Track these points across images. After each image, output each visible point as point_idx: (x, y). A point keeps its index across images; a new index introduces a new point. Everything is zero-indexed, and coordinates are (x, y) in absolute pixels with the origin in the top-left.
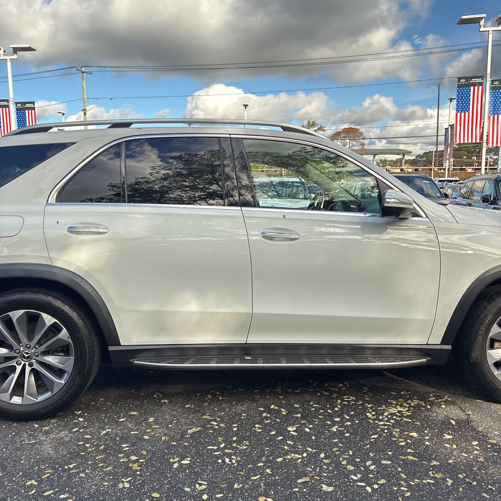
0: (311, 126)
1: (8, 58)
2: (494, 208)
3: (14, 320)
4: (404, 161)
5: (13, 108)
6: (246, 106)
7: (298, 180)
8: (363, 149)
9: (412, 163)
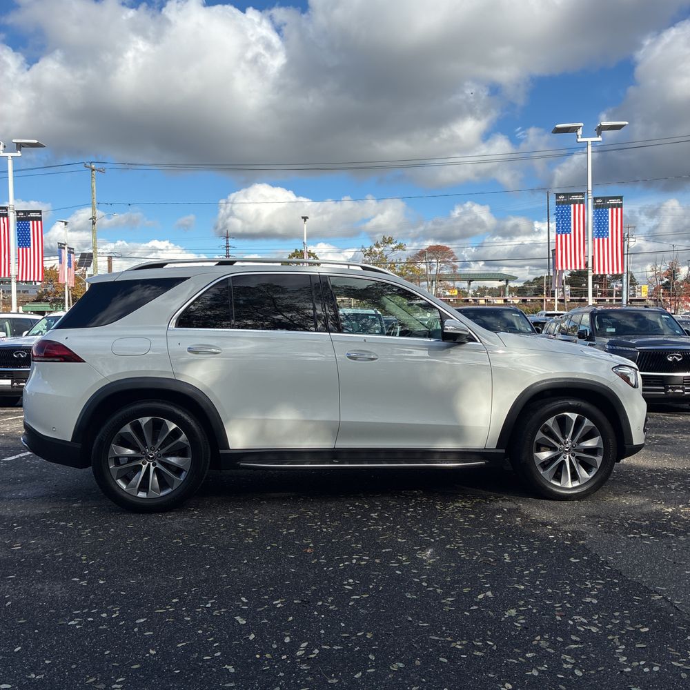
0: (387, 243)
1: (9, 155)
2: (590, 345)
3: (143, 425)
4: (507, 289)
5: (12, 217)
6: (305, 218)
7: (372, 312)
8: (455, 274)
9: (520, 292)
